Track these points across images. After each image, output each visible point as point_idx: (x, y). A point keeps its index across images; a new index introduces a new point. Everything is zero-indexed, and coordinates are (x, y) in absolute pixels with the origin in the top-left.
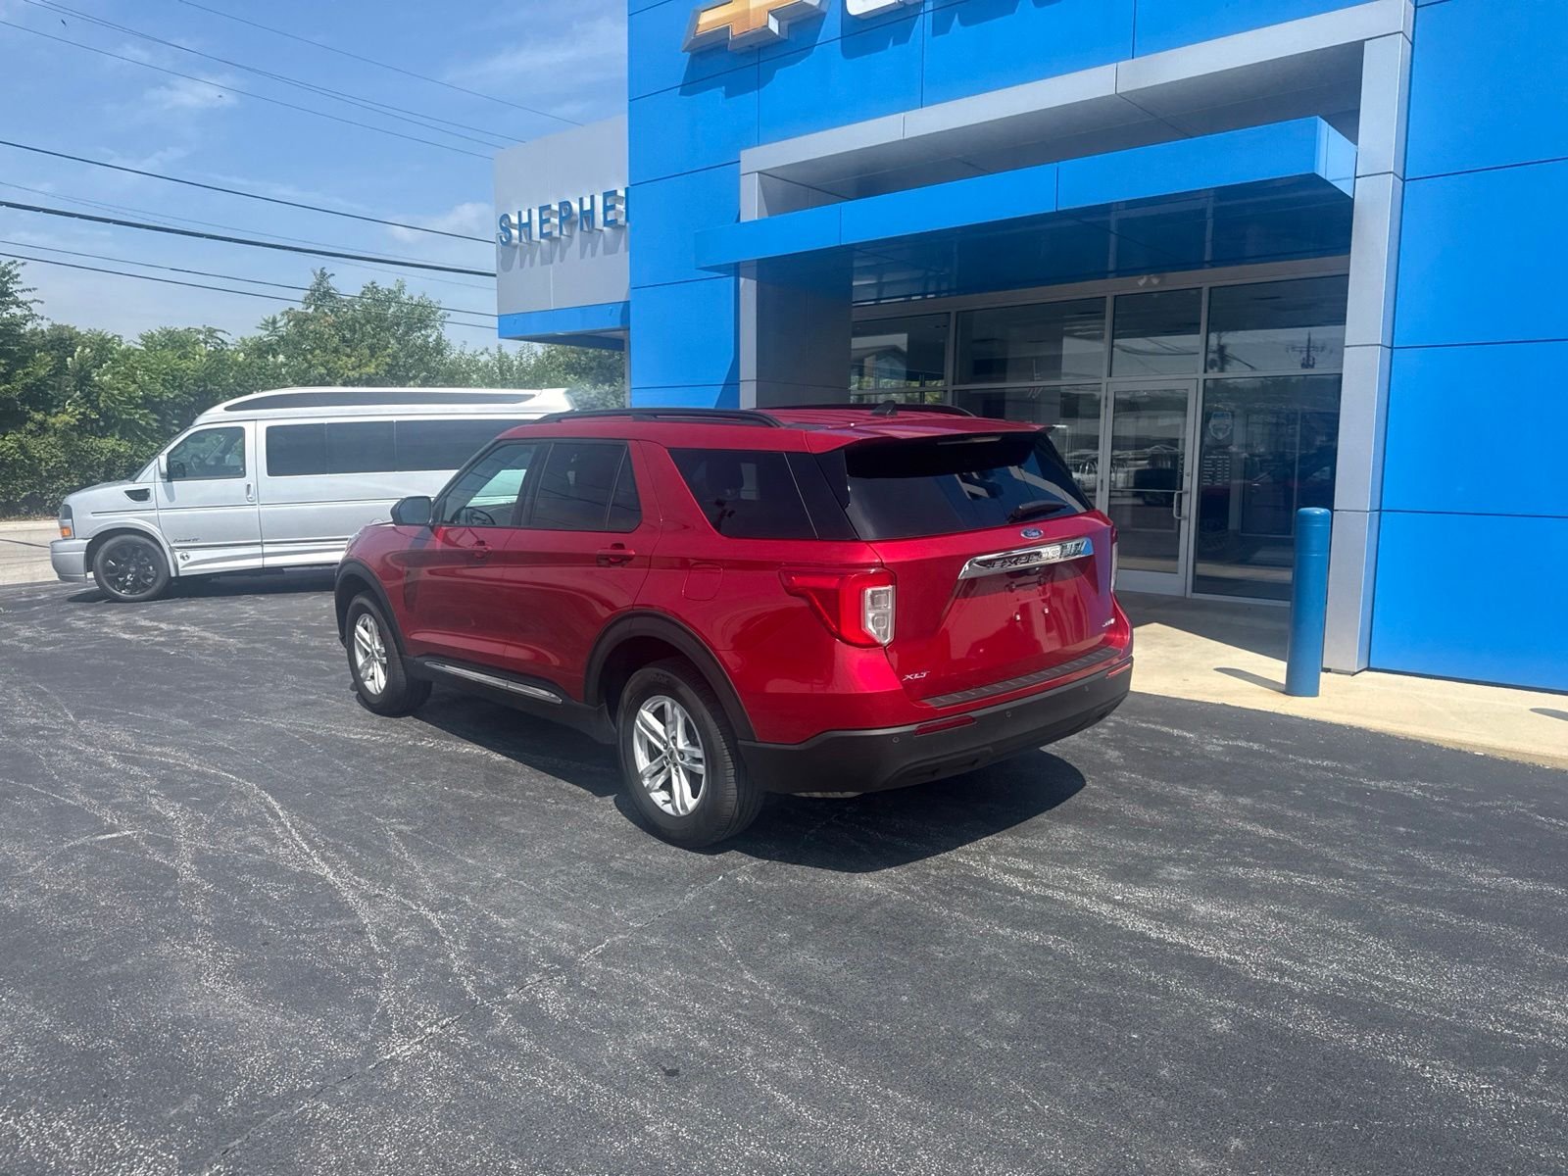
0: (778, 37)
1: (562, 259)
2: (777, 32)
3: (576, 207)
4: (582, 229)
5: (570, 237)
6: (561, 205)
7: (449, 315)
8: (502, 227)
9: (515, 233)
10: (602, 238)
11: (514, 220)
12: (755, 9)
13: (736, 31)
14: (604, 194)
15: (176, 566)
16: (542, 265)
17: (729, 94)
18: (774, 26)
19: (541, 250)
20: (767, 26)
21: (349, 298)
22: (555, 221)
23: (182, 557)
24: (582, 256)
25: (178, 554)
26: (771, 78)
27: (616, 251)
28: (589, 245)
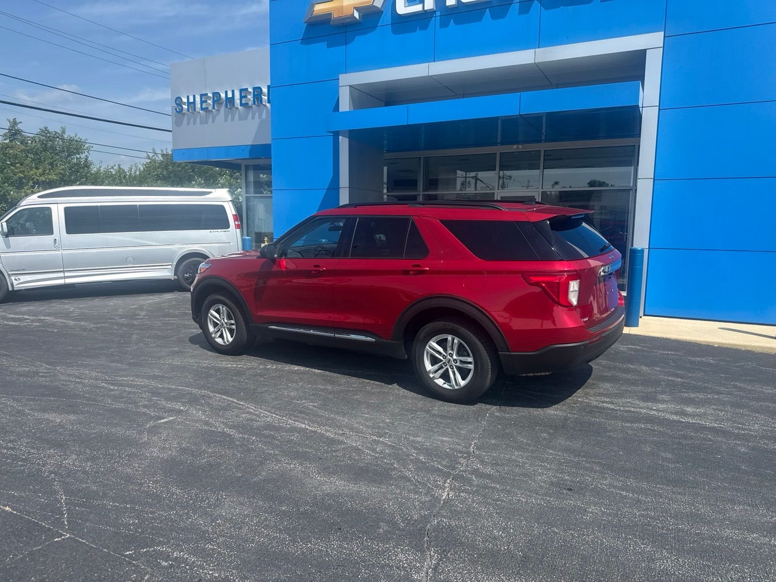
0: (358, 20)
1: (213, 122)
2: (358, 18)
3: (223, 95)
4: (227, 106)
5: (218, 110)
6: (214, 94)
7: (92, 147)
8: (177, 104)
9: (185, 107)
10: (237, 112)
11: (185, 100)
12: (346, 6)
13: (335, 15)
14: (240, 90)
15: (12, 285)
16: (201, 124)
17: (328, 46)
18: (356, 15)
19: (200, 116)
20: (353, 14)
21: (32, 135)
22: (210, 102)
23: (16, 280)
24: (226, 120)
25: (13, 278)
26: (353, 40)
27: (246, 119)
28: (230, 115)
